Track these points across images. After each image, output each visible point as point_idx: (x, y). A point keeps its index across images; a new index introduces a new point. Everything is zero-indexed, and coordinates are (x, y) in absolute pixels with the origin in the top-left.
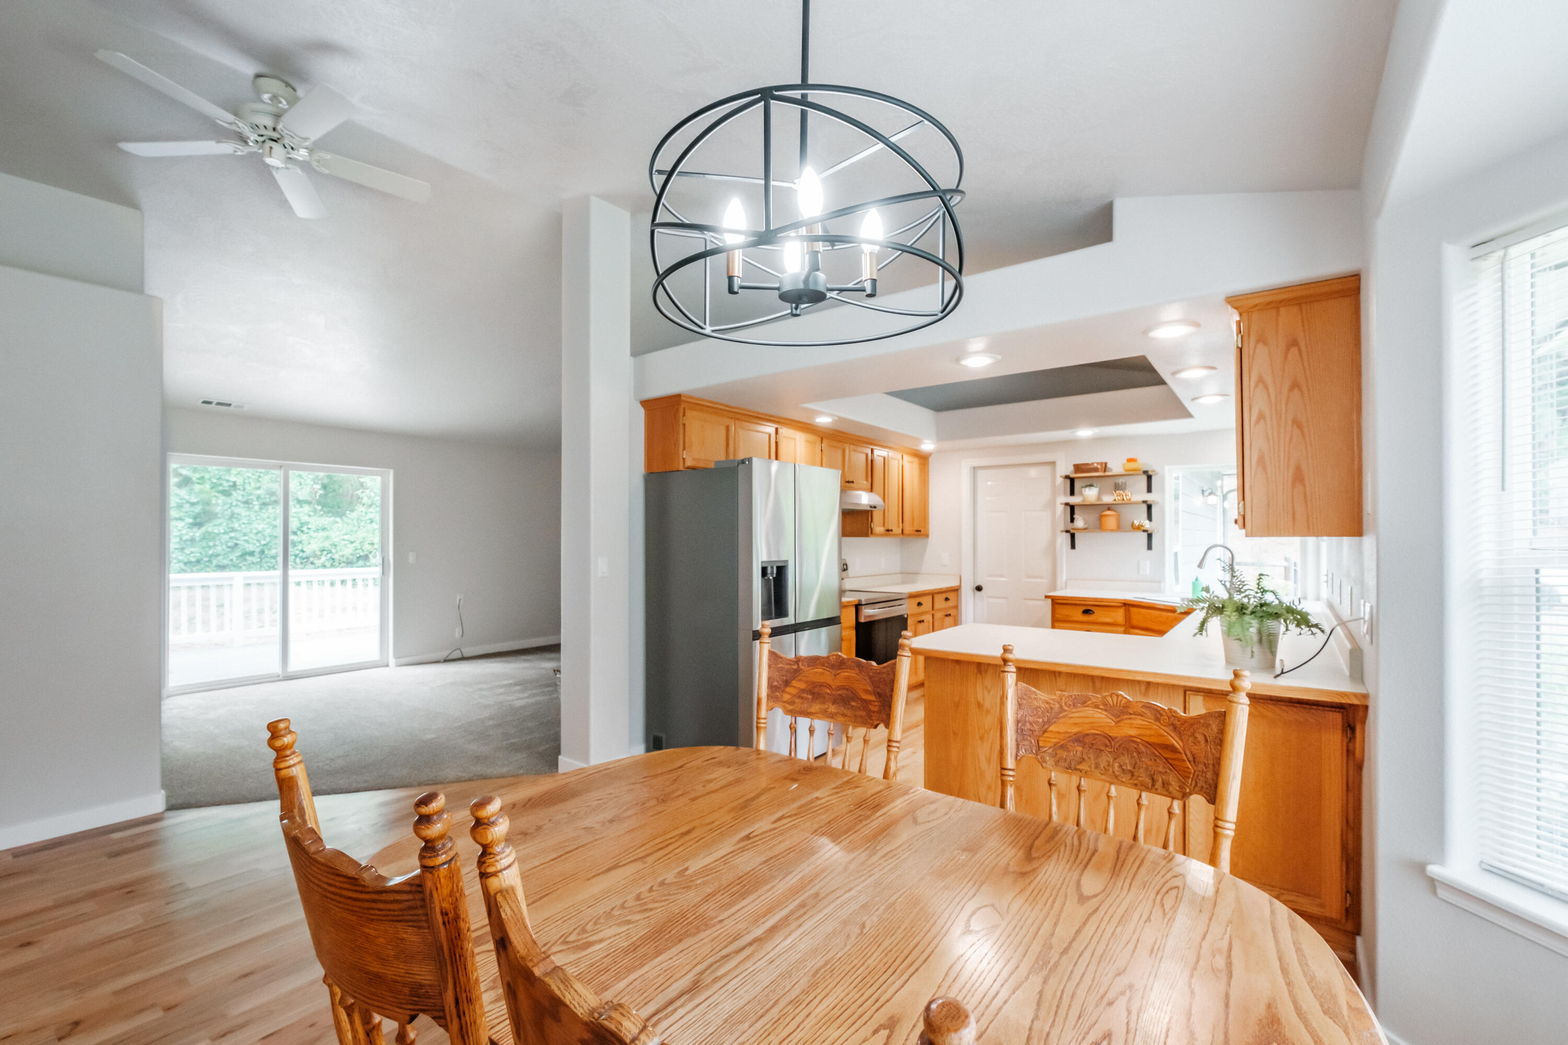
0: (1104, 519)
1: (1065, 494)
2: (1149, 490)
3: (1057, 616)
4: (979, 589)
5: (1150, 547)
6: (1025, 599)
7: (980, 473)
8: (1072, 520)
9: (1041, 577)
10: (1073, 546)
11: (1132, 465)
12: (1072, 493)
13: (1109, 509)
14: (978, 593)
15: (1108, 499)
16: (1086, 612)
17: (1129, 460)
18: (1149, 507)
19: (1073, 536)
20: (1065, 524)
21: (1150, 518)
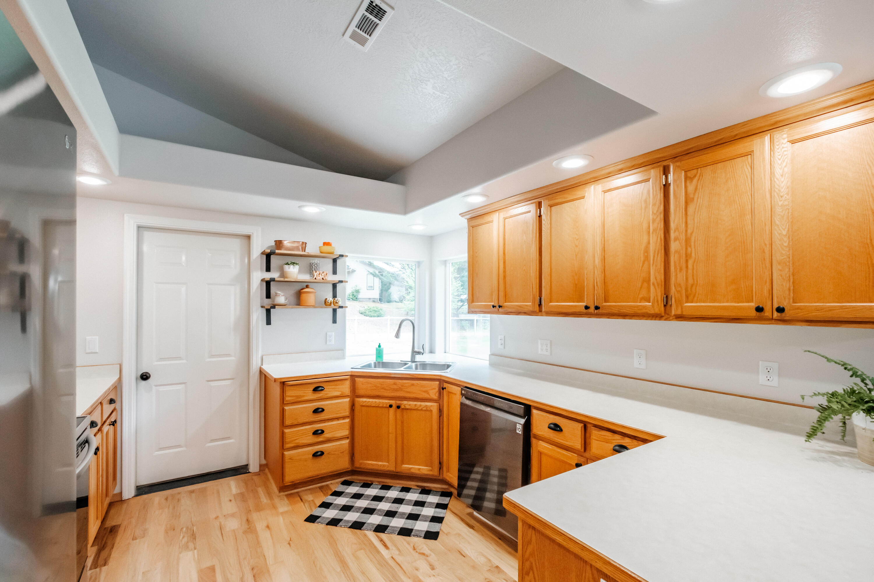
0: (304, 296)
1: (261, 270)
2: (335, 272)
3: (287, 399)
4: (145, 377)
5: (334, 321)
6: (208, 381)
7: (147, 235)
8: (268, 296)
9: (229, 355)
10: (269, 322)
11: (327, 249)
12: (268, 269)
13: (307, 287)
14: (143, 383)
15: (306, 277)
16: (316, 390)
17: (325, 244)
18: (334, 286)
19: (268, 312)
20: (261, 299)
21: (335, 296)
